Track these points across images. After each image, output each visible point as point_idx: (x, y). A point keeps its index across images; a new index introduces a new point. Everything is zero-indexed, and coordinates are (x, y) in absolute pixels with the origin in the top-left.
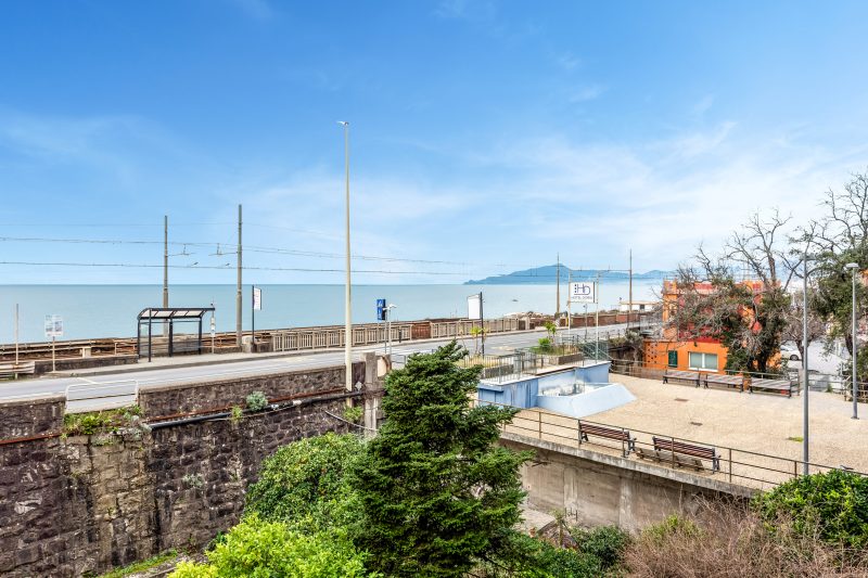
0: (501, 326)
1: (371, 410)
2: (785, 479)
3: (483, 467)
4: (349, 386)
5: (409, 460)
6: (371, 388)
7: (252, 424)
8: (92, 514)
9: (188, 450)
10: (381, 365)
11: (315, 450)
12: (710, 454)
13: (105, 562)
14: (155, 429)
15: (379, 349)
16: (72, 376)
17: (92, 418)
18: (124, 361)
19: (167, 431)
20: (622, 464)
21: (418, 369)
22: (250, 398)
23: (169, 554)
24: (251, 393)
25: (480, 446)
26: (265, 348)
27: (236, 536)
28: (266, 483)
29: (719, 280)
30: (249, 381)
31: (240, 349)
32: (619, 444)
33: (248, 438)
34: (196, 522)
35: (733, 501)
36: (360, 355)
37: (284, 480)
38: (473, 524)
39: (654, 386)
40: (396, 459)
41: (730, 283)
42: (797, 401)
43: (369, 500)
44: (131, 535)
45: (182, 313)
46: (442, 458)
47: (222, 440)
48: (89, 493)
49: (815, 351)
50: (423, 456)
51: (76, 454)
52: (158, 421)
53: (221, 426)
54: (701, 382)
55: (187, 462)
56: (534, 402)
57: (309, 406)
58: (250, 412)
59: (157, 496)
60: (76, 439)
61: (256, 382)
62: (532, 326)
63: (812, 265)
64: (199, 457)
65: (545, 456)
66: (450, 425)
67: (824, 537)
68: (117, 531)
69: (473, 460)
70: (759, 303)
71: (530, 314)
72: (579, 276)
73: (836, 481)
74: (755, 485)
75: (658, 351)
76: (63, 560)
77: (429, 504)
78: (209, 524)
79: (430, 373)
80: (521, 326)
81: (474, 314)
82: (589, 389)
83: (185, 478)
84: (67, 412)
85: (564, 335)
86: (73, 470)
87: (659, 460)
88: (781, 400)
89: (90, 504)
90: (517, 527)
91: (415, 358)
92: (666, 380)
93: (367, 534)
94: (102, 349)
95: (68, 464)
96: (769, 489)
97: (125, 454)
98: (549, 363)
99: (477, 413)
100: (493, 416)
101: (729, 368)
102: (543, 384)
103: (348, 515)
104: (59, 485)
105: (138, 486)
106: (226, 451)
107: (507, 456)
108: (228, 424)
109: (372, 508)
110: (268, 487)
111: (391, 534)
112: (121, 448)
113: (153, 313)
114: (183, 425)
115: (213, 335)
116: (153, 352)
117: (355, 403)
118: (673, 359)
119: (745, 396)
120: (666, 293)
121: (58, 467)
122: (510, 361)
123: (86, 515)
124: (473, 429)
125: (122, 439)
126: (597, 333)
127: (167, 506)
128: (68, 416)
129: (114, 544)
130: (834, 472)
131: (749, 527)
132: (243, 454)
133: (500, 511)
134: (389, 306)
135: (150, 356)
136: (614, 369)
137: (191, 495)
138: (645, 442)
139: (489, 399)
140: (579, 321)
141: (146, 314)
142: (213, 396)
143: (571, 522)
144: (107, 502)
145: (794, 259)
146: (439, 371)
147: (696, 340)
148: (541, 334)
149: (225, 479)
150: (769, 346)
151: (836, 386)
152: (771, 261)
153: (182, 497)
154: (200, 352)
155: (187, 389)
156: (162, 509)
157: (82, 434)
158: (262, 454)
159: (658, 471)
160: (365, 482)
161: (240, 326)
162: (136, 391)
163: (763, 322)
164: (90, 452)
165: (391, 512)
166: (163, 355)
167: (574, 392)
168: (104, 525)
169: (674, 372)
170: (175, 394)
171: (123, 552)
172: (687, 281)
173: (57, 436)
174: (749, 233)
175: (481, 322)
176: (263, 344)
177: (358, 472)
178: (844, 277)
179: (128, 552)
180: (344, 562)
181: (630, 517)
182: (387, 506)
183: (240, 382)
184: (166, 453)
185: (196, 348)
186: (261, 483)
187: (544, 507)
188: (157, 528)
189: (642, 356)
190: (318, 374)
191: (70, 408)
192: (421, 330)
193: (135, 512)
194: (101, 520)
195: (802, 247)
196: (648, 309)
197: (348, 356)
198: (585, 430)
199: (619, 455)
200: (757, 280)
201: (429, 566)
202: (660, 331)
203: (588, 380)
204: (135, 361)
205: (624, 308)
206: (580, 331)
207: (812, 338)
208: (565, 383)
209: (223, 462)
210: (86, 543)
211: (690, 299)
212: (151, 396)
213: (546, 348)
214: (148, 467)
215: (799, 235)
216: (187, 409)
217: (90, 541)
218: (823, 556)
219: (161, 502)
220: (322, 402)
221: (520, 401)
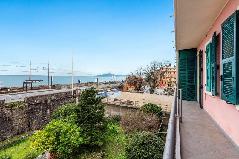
0: (101, 84)
1: (77, 99)
2: (143, 105)
3: (99, 107)
4: (73, 95)
5: (86, 107)
6: (77, 95)
7: (52, 103)
8: (12, 124)
9: (37, 109)
10: (79, 91)
11: (66, 107)
12: (133, 102)
13: (16, 134)
14: (29, 105)
15: (79, 88)
16: (5, 95)
17: (12, 104)
18: (20, 91)
19: (32, 105)
20: (120, 105)
21: (87, 91)
22: (51, 98)
23: (32, 131)
24: (52, 97)
25: (98, 103)
26: (54, 88)
27: (50, 124)
28: (55, 114)
29: (134, 76)
30: (51, 94)
31: (48, 88)
32: (119, 102)
33: (51, 106)
34: (39, 123)
35: (136, 109)
36: (75, 89)
37: (59, 113)
38: (97, 117)
39: (125, 93)
40: (83, 107)
41: (135, 77)
42: (144, 94)
43: (78, 114)
44: (22, 128)
45: (35, 81)
46: (92, 106)
47: (45, 106)
48: (11, 120)
49: (146, 87)
50: (88, 106)
51: (8, 112)
52: (30, 103)
53: (45, 104)
54: (131, 92)
55: (36, 111)
56: (106, 96)
57: (64, 99)
58: (51, 100)
59: (29, 119)
60: (8, 109)
61: (53, 95)
62: (106, 84)
63: (146, 74)
64: (40, 110)
65: (108, 105)
66: (93, 100)
67: (147, 112)
68: (18, 127)
69: (97, 106)
70: (139, 80)
71: (105, 82)
72: (113, 75)
73: (149, 105)
74: (138, 106)
75: (125, 87)
76: (4, 135)
77: (89, 114)
78: (42, 124)
79: (90, 91)
80: (104, 83)
81: (96, 81)
82: (115, 94)
83: (36, 115)
84: (5, 103)
85: (111, 85)
86: (7, 115)
87: (126, 104)
88: (142, 94)
89: (11, 122)
90: (104, 116)
91: (87, 89)
92: (126, 92)
93: (78, 120)
94: (13, 89)
95: (5, 114)
96: (140, 107)
97: (21, 111)
98: (109, 90)
99: (98, 98)
100: (100, 98)
101: (135, 90)
102: (108, 93)
103: (73, 118)
104: (3, 119)
105: (24, 117)
106: (46, 108)
107: (103, 105)
108: (46, 103)
109: (78, 116)
110: (56, 115)
111: (82, 120)
112: (20, 110)
113: (27, 81)
114: (36, 104)
115: (42, 86)
116: (27, 89)
117: (74, 98)
118: (127, 88)
119: (137, 94)
120: (126, 78)
121: (3, 115)
122: (102, 89)
123: (10, 125)
124: (97, 101)
125: (20, 108)
126: (116, 85)
127: (31, 121)
128: (6, 104)
129: (18, 130)
130: (149, 104)
131: (138, 112)
132: (50, 109)
133: (102, 114)
134: (81, 80)
135: (26, 90)
136: (119, 90)
137: (38, 118)
138: (123, 101)
139: (99, 96)
140: (113, 83)
141: (26, 81)
142: (43, 98)
143: (112, 115)
144: (16, 121)
145: (143, 73)
146: (91, 91)
147: (130, 85)
148: (107, 85)
149: (46, 114)
150: (140, 86)
151: (149, 92)
152: (141, 74)
153: (35, 119)
154: (39, 89)
155: (37, 97)
156: (30, 122)
157: (10, 107)
158: (54, 109)
159: (125, 105)
160: (77, 111)
161: (48, 84)
162: (24, 97)
163: (139, 83)
164: (12, 111)
165: (82, 116)
166: (30, 90)
167: (113, 94)
168: (15, 126)
169: (128, 91)
170: (34, 98)
171: (20, 132)
172: (129, 76)
173: (3, 108)
174: (138, 70)
175: (98, 83)
176: (54, 87)
177: (76, 110)
178: (150, 76)
179: (22, 131)
180: (73, 126)
181: (121, 113)
182: (81, 115)
183: (49, 95)
184: (31, 110)
185: (38, 88)
186: (54, 114)
187: (108, 113)
188: (29, 126)
189: (123, 88)
190: (66, 93)
191: (6, 102)
192: (86, 85)
193: (24, 123)
194: (14, 126)
195: (145, 72)
196: (124, 81)
197: (72, 89)
198: (114, 100)
199: (120, 104)
200: (139, 76)
201: (89, 125)
202: (126, 84)
203: (115, 92)
204: (22, 91)
205: (120, 81)
206: (114, 84)
207: (146, 85)
208: (111, 93)
209: (45, 111)
210: (10, 131)
211: (130, 79)
212: (28, 99)
213: (108, 87)
214: (27, 113)
215: (144, 70)
216: (37, 101)
217: (11, 130)
218: (147, 115)
219: (30, 120)
220: (67, 98)
221: (104, 96)
